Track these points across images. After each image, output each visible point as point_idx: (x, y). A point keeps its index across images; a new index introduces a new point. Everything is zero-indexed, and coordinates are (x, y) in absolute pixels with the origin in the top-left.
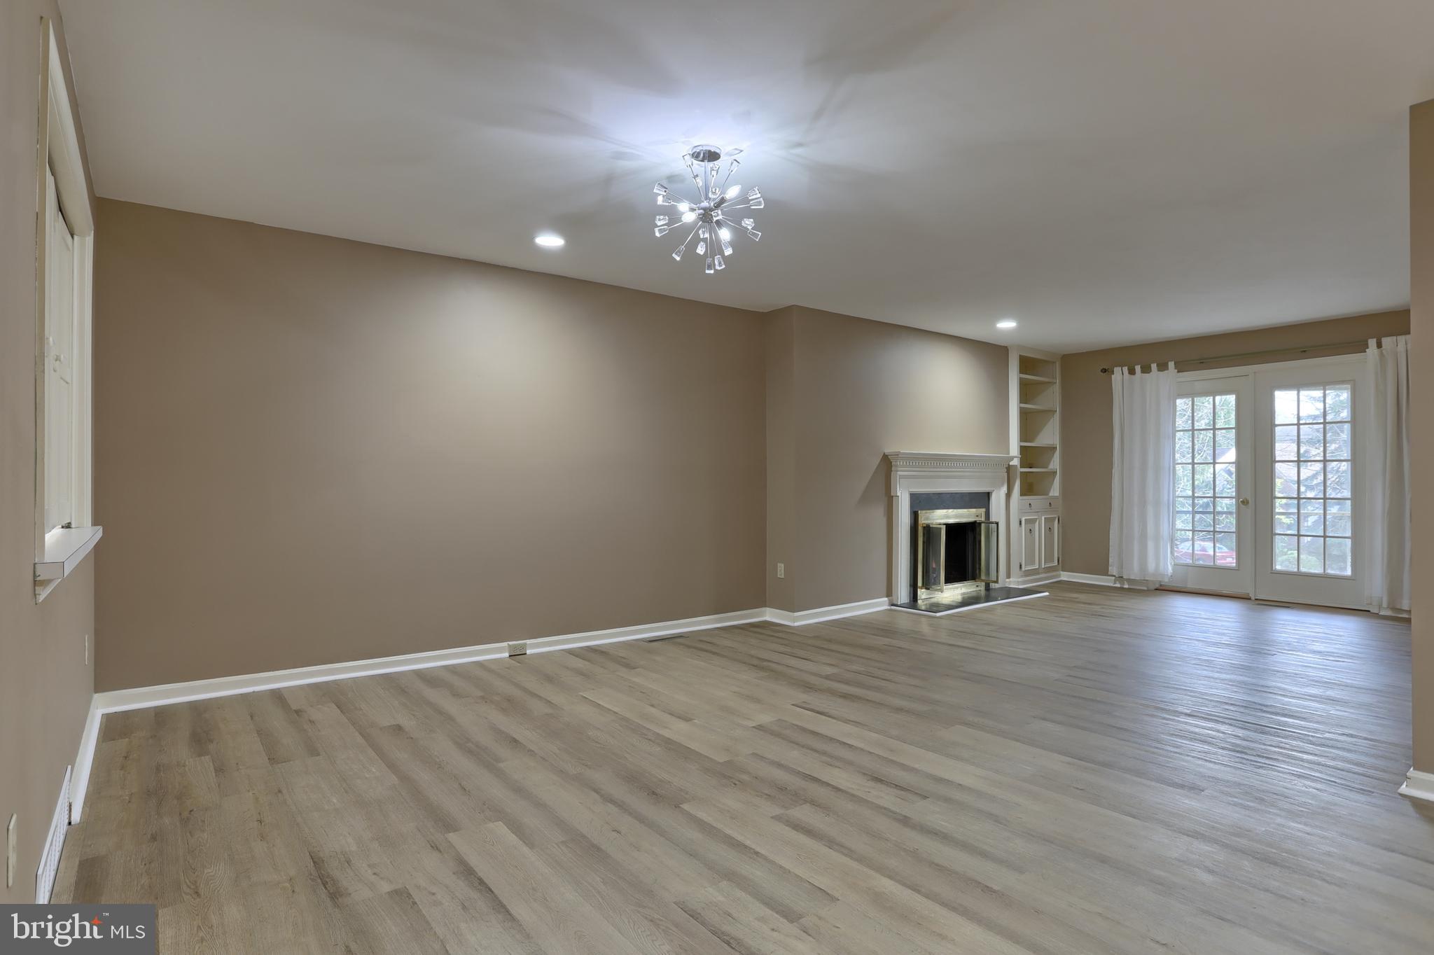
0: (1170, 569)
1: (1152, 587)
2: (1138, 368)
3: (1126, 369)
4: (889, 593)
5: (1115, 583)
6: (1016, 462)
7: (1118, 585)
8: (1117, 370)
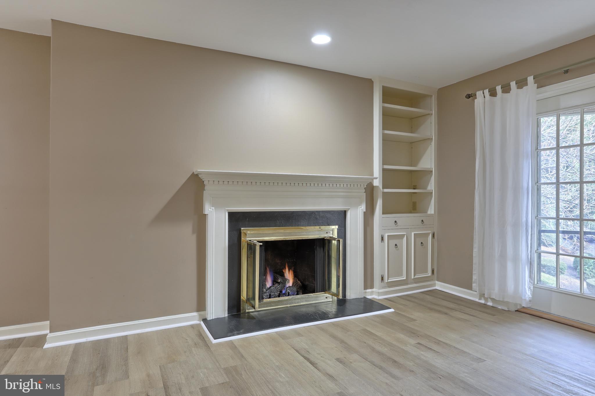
0: (528, 294)
1: (513, 309)
2: (499, 89)
3: (486, 92)
4: (201, 306)
5: (480, 299)
6: (377, 183)
7: (483, 301)
8: (479, 94)
